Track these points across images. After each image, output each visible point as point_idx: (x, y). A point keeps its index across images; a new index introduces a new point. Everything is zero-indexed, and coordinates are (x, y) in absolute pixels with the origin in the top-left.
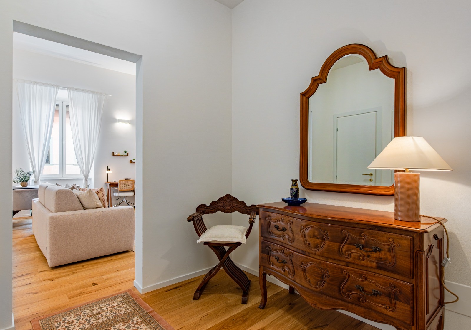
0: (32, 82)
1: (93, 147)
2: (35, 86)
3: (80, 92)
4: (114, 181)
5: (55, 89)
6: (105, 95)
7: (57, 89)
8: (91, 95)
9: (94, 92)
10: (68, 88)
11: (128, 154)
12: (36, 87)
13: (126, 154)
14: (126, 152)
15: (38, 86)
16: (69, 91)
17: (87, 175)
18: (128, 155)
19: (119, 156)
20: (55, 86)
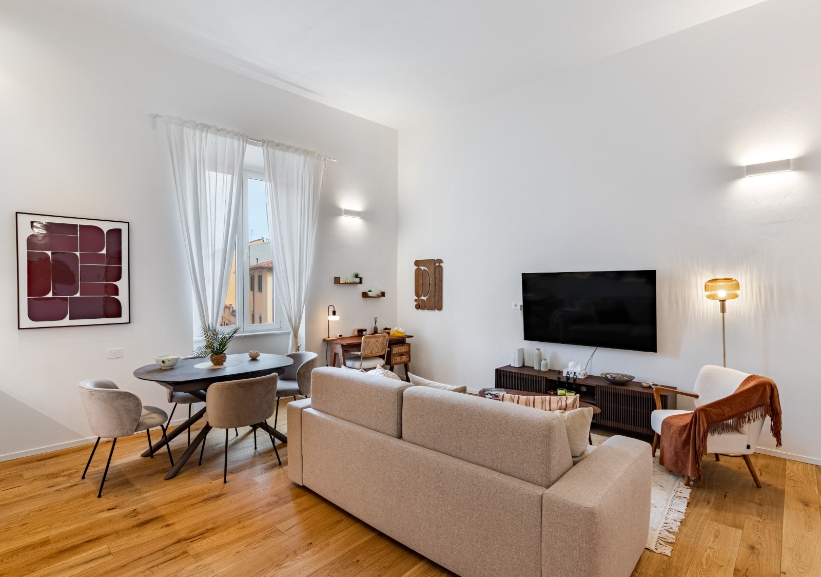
0: (197, 125)
1: (306, 268)
2: (204, 135)
3: (284, 151)
4: (338, 335)
5: (241, 142)
6: (325, 159)
7: (245, 144)
8: (302, 158)
9: (309, 152)
10: (264, 142)
11: (361, 279)
12: (206, 137)
13: (358, 280)
14: (357, 276)
15: (209, 135)
16: (265, 148)
17: (297, 325)
18: (361, 282)
19: (348, 283)
20: (241, 136)
